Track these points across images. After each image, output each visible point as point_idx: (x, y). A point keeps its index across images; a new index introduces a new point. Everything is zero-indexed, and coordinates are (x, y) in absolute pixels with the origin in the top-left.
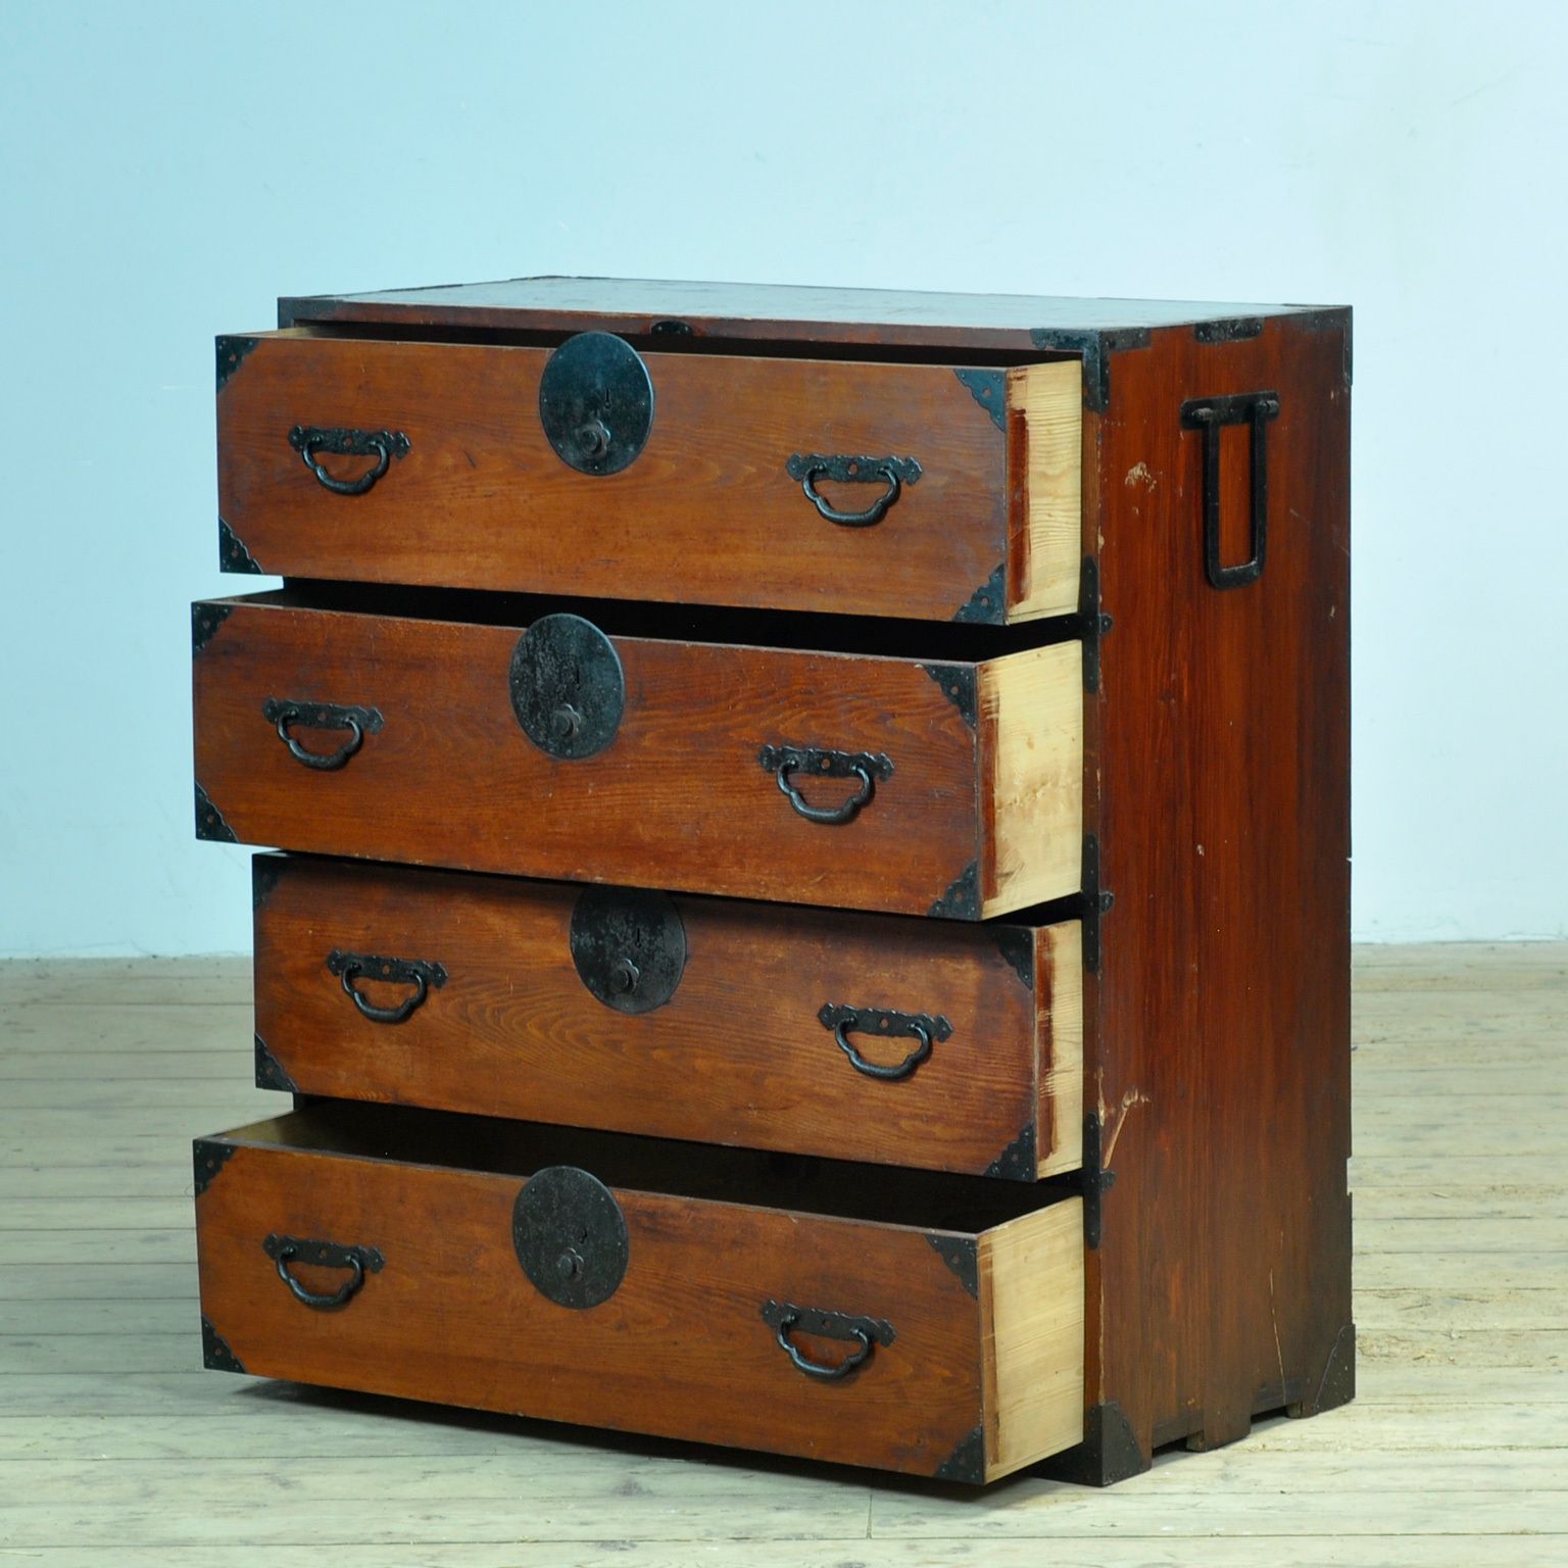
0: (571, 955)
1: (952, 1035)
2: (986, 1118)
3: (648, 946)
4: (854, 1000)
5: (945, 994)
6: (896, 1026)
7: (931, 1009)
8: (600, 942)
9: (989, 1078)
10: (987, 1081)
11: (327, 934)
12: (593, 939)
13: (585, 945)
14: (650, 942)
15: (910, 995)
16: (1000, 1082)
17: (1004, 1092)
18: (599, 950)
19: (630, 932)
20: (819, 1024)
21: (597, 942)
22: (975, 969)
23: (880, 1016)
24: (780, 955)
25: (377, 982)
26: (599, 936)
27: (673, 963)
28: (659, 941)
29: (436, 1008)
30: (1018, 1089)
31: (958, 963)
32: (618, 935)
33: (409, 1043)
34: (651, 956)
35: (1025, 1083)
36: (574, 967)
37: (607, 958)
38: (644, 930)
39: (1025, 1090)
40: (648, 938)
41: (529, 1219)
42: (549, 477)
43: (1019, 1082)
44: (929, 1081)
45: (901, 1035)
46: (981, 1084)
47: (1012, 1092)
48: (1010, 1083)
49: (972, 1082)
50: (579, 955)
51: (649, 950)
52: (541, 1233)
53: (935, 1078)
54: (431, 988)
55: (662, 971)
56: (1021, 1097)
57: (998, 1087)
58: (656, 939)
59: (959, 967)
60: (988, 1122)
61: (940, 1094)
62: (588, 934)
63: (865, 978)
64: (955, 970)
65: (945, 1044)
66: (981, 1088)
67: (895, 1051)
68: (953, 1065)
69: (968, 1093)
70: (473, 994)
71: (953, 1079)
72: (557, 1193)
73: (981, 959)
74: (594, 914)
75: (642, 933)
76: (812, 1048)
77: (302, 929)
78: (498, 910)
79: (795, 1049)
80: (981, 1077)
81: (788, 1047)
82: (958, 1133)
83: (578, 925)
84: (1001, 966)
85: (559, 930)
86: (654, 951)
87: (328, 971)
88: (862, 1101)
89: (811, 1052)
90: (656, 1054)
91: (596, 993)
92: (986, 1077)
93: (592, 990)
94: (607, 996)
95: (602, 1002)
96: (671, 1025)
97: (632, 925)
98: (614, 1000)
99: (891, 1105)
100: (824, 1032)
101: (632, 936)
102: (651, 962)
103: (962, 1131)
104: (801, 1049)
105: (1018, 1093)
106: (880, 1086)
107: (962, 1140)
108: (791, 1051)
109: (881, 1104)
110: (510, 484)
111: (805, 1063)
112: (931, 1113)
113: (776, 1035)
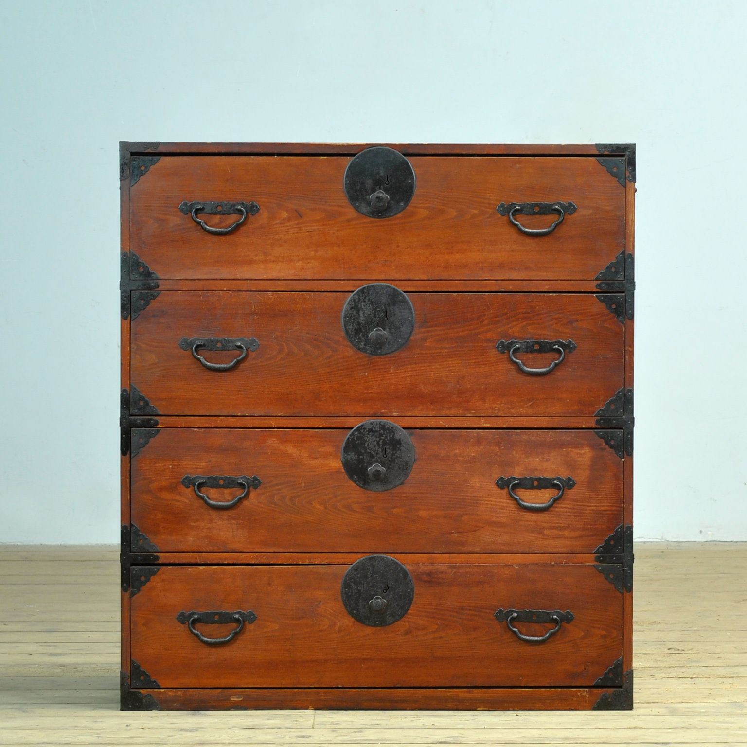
0: (341, 465)
1: (576, 485)
2: (596, 525)
3: (391, 456)
4: (518, 473)
5: (571, 465)
6: (543, 484)
7: (564, 474)
9: (598, 505)
10: (596, 506)
11: (182, 467)
12: (356, 455)
13: (351, 459)
14: (393, 454)
15: (551, 468)
16: (603, 506)
17: (606, 510)
18: (360, 461)
19: (380, 450)
20: (496, 487)
21: (359, 457)
22: (589, 452)
23: (533, 480)
24: (473, 455)
25: (215, 489)
26: (360, 454)
27: (406, 463)
28: (398, 453)
29: (254, 499)
30: (614, 508)
31: (580, 450)
32: (372, 452)
33: (234, 519)
34: (393, 461)
35: (618, 505)
36: (344, 471)
37: (365, 465)
38: (389, 449)
39: (618, 509)
40: (391, 452)
41: (352, 585)
42: (349, 220)
43: (614, 505)
44: (562, 509)
45: (545, 488)
46: (592, 508)
47: (611, 510)
48: (610, 506)
49: (587, 508)
50: (347, 465)
51: (391, 458)
52: (360, 590)
53: (565, 508)
54: (251, 489)
55: (400, 468)
56: (615, 512)
57: (602, 508)
58: (396, 453)
59: (579, 452)
60: (597, 526)
61: (568, 515)
62: (353, 453)
63: (524, 462)
65: (572, 490)
66: (593, 510)
67: (543, 497)
68: (576, 500)
69: (585, 513)
70: (279, 490)
71: (576, 507)
72: (370, 569)
73: (593, 447)
74: (357, 442)
75: (387, 450)
76: (491, 499)
77: (165, 465)
78: (295, 446)
79: (482, 501)
80: (593, 504)
81: (477, 500)
82: (578, 533)
83: (346, 450)
84: (605, 449)
85: (334, 453)
86: (395, 458)
87: (182, 486)
88: (521, 523)
89: (491, 501)
90: (395, 511)
91: (358, 483)
92: (595, 504)
93: (355, 482)
94: (364, 484)
95: (361, 487)
96: (405, 495)
97: (381, 446)
98: (369, 485)
99: (539, 523)
100: (499, 491)
101: (382, 451)
102: (393, 465)
103: (581, 532)
104: (485, 501)
105: (614, 510)
106: (533, 514)
107: (581, 537)
108: (479, 502)
109: (532, 523)
110: (324, 225)
111: (487, 507)
112: (562, 525)
113: (470, 495)
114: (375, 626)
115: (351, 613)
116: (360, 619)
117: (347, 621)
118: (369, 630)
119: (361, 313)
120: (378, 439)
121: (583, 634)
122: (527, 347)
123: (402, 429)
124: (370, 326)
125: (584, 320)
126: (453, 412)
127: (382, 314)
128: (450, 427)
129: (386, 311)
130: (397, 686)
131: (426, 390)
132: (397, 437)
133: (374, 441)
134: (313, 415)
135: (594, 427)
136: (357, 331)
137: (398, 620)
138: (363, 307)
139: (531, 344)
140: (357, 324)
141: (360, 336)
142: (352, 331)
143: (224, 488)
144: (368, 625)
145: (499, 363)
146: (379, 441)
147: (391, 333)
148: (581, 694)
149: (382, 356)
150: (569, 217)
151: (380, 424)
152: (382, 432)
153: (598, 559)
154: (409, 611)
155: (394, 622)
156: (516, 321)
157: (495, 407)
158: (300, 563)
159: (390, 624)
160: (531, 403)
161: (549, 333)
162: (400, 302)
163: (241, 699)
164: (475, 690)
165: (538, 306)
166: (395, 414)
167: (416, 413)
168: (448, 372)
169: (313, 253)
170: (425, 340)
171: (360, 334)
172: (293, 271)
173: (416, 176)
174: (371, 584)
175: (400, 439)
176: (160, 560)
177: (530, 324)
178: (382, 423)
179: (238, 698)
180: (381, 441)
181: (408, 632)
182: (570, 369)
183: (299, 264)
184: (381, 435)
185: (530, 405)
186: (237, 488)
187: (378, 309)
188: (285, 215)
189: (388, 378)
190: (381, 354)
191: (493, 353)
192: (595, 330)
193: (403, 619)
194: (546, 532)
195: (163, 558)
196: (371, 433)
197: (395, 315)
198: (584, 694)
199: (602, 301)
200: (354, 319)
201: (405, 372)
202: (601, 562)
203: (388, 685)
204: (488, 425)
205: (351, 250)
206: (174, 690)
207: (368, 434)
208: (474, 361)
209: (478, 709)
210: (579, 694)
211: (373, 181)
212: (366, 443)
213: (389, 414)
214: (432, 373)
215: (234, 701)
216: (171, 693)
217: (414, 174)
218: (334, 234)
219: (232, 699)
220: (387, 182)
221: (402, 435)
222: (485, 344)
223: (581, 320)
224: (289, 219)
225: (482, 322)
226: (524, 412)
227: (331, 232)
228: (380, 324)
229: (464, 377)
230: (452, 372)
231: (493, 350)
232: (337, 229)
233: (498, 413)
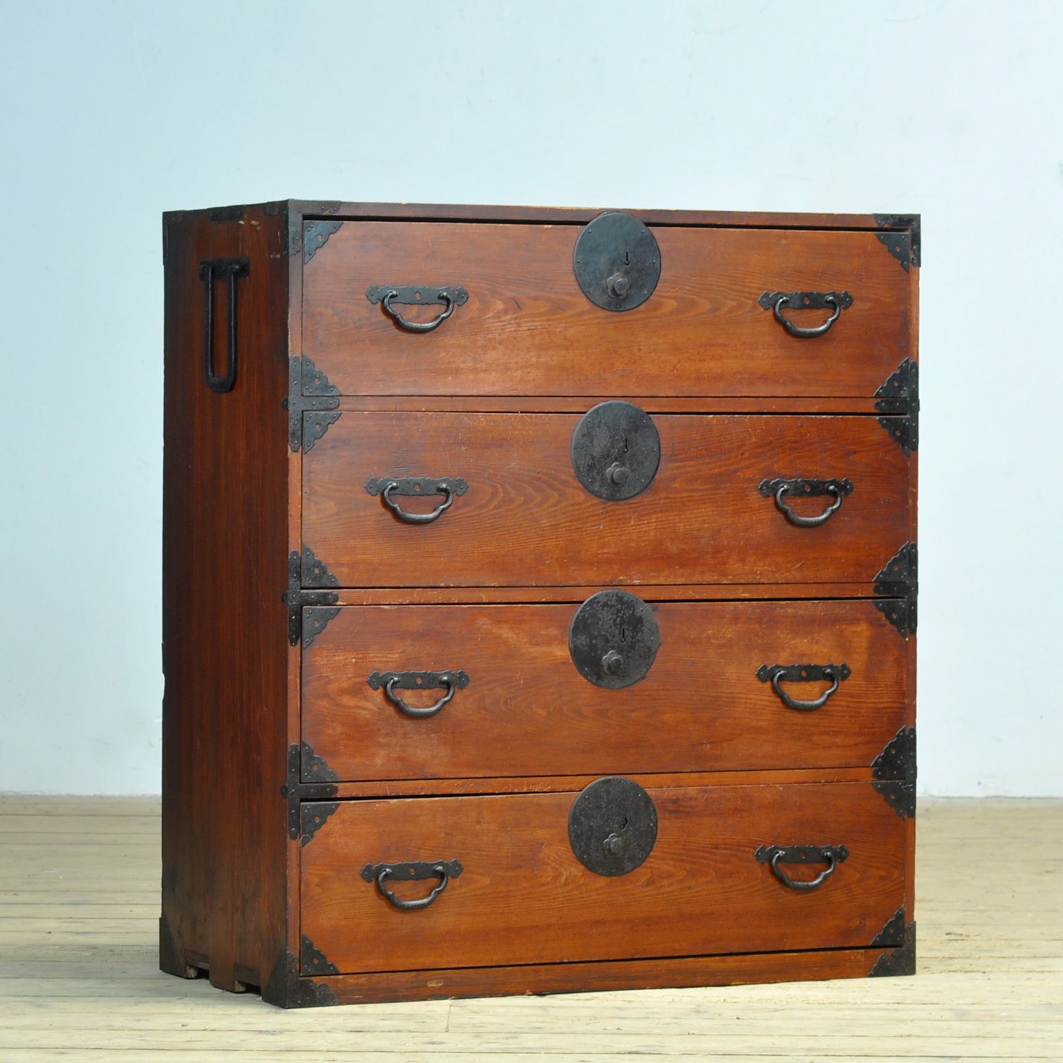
0: (569, 653)
1: (851, 675)
2: (874, 727)
3: (630, 640)
4: (784, 658)
5: (846, 648)
6: (813, 674)
7: (838, 660)
8: (594, 641)
9: (876, 701)
10: (874, 703)
11: (368, 660)
12: (588, 640)
13: (582, 645)
14: (633, 637)
15: (822, 652)
16: (883, 702)
17: (886, 708)
18: (593, 648)
19: (617, 632)
20: (757, 679)
21: (591, 641)
22: (867, 629)
23: (801, 668)
24: (729, 636)
25: (411, 691)
26: (592, 637)
27: (649, 649)
28: (639, 636)
29: (460, 704)
30: (895, 705)
31: (855, 627)
32: (608, 634)
33: (434, 732)
34: (632, 647)
35: (900, 701)
36: (572, 661)
37: (599, 652)
38: (628, 630)
39: (900, 705)
40: (631, 634)
41: (583, 818)
42: (580, 314)
43: (896, 700)
44: (836, 708)
45: (816, 679)
46: (870, 705)
47: (891, 708)
48: (891, 702)
49: (864, 705)
50: (575, 652)
51: (631, 643)
52: (592, 827)
53: (840, 705)
54: (458, 689)
55: (641, 657)
56: (897, 710)
57: (882, 705)
58: (637, 635)
59: (855, 629)
60: (875, 730)
61: (842, 716)
62: (584, 637)
63: (791, 644)
64: (855, 632)
65: (846, 682)
66: (871, 708)
67: (813, 691)
68: (851, 695)
69: (861, 712)
70: (491, 689)
71: (851, 704)
72: (605, 797)
73: (872, 622)
74: (589, 621)
75: (625, 631)
76: (751, 696)
77: (347, 659)
78: (512, 628)
79: (739, 698)
80: (870, 700)
81: (734, 698)
82: (854, 740)
83: (576, 631)
84: (885, 626)
85: (560, 637)
86: (635, 643)
87: (368, 687)
88: (787, 727)
89: (751, 699)
90: (633, 715)
91: (589, 678)
92: (873, 700)
93: (585, 676)
94: (598, 679)
95: (594, 684)
96: (646, 693)
97: (618, 626)
98: (603, 680)
99: (807, 727)
100: (759, 684)
101: (619, 634)
102: (632, 651)
103: (856, 738)
104: (742, 698)
105: (895, 708)
106: (799, 716)
107: (856, 745)
108: (736, 700)
109: (799, 728)
110: (549, 320)
111: (746, 708)
112: (835, 729)
113: (725, 691)
114: (610, 875)
115: (581, 860)
116: (592, 866)
117: (577, 870)
118: (602, 881)
119: (595, 442)
120: (615, 616)
121: (859, 876)
122: (796, 488)
123: (643, 602)
124: (607, 461)
125: (862, 451)
126: (708, 578)
127: (622, 443)
128: (701, 598)
129: (626, 440)
130: (636, 957)
131: (673, 548)
132: (638, 613)
133: (610, 620)
134: (534, 585)
135: (871, 596)
136: (591, 467)
137: (639, 866)
138: (598, 434)
139: (800, 484)
140: (590, 457)
141: (594, 473)
142: (584, 468)
143: (422, 688)
144: (602, 874)
145: (761, 511)
146: (615, 620)
147: (633, 471)
148: (855, 957)
149: (621, 502)
150: (846, 311)
151: (617, 596)
152: (619, 606)
153: (876, 775)
154: (652, 854)
155: (635, 868)
156: (783, 453)
157: (757, 570)
158: (516, 791)
159: (628, 872)
160: (798, 565)
161: (822, 469)
162: (645, 427)
163: (441, 984)
164: (729, 958)
165: (809, 432)
166: (636, 582)
167: (662, 581)
168: (700, 524)
169: (534, 359)
170: (674, 479)
172: (511, 384)
173: (663, 253)
174: (605, 818)
175: (641, 617)
176: (339, 792)
177: (799, 458)
178: (619, 595)
179: (437, 983)
180: (619, 619)
181: (650, 882)
182: (846, 519)
183: (518, 374)
184: (619, 611)
185: (799, 568)
186: (436, 689)
187: (617, 437)
188: (500, 306)
189: (627, 532)
190: (619, 499)
191: (755, 496)
192: (875, 465)
193: (644, 864)
194: (816, 739)
195: (343, 789)
196: (605, 609)
197: (637, 445)
198: (859, 956)
199: (884, 426)
200: (586, 451)
201: (648, 523)
202: (879, 778)
203: (625, 957)
204: (746, 595)
205: (582, 356)
206: (356, 976)
207: (602, 610)
208: (731, 508)
209: (733, 983)
210: (853, 957)
211: (610, 259)
212: (600, 623)
213: (629, 582)
214: (682, 524)
215: (431, 987)
216: (351, 980)
217: (662, 250)
218: (560, 332)
219: (430, 985)
220: (627, 262)
221: (643, 610)
222: (745, 485)
223: (859, 452)
224: (506, 312)
225: (742, 454)
226: (791, 576)
227: (558, 330)
228: (619, 458)
229: (719, 530)
230: (705, 523)
231: (756, 493)
232: (564, 325)
233: (760, 578)
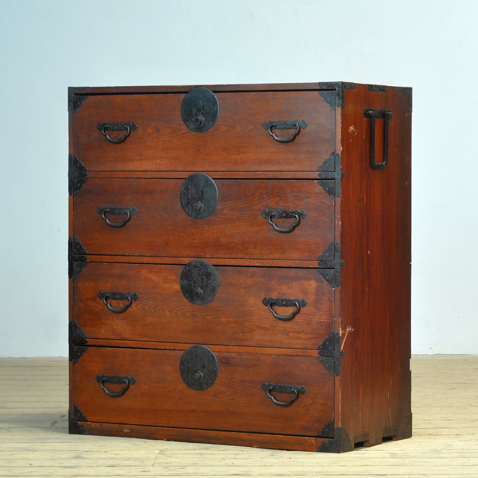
0: (180, 288)
1: (307, 305)
2: (318, 331)
3: (206, 283)
4: (274, 296)
5: (305, 292)
6: (288, 303)
7: (300, 297)
9: (319, 318)
10: (318, 319)
11: (98, 286)
12: (187, 282)
13: (185, 284)
14: (207, 282)
15: (293, 293)
16: (323, 319)
17: (323, 322)
18: (190, 285)
19: (200, 278)
20: (262, 304)
21: (189, 283)
22: (315, 283)
23: (283, 300)
24: (250, 283)
25: (115, 301)
26: (189, 281)
27: (214, 287)
28: (210, 281)
29: (135, 307)
30: (329, 321)
31: (309, 282)
32: (196, 280)
33: (125, 319)
34: (207, 286)
35: (331, 319)
36: (181, 291)
37: (192, 288)
38: (205, 278)
39: (331, 321)
40: (206, 280)
42: (184, 134)
43: (329, 318)
44: (299, 320)
45: (290, 306)
46: (316, 320)
47: (327, 322)
48: (327, 319)
49: (314, 320)
50: (182, 287)
52: (189, 367)
53: (301, 319)
54: (133, 301)
55: (211, 291)
57: (322, 320)
58: (208, 280)
60: (319, 332)
61: (303, 324)
62: (186, 280)
63: (278, 288)
64: (308, 284)
65: (304, 308)
67: (289, 311)
68: (307, 315)
69: (312, 323)
70: (147, 302)
71: (307, 319)
72: (195, 354)
73: (317, 280)
74: (188, 273)
75: (204, 279)
76: (260, 312)
77: (90, 285)
78: (156, 275)
79: (255, 313)
80: (316, 318)
81: (253, 312)
82: (309, 336)
83: (182, 278)
84: (323, 282)
85: (176, 280)
86: (208, 284)
87: (98, 298)
88: (277, 328)
89: (260, 313)
90: (208, 317)
91: (188, 299)
92: (318, 318)
93: (187, 298)
94: (192, 300)
95: (191, 302)
96: (213, 308)
97: (200, 276)
98: (194, 301)
99: (286, 328)
100: (264, 307)
101: (201, 280)
102: (207, 288)
103: (310, 335)
105: (329, 322)
106: (283, 323)
107: (310, 338)
108: (253, 314)
109: (282, 329)
110: (170, 137)
111: (258, 317)
112: (300, 330)
113: (248, 309)
114: (198, 390)
115: (184, 381)
116: (190, 385)
117: (182, 386)
118: (194, 392)
119: (190, 192)
120: (199, 272)
121: (311, 402)
122: (279, 215)
123: (212, 266)
124: (194, 200)
125: (311, 197)
126: (239, 255)
127: (201, 192)
128: (238, 265)
129: (203, 191)
130: (210, 429)
131: (224, 240)
132: (209, 271)
133: (197, 273)
134: (165, 256)
135: (317, 267)
136: (188, 203)
137: (210, 387)
138: (190, 188)
139: (281, 213)
140: (187, 199)
141: (189, 206)
142: (185, 203)
143: (119, 300)
144: (194, 389)
145: (264, 225)
146: (199, 273)
147: (205, 205)
148: (311, 441)
149: (201, 220)
150: (303, 130)
151: (200, 262)
152: (201, 267)
153: (319, 353)
154: (215, 382)
155: (208, 388)
156: (273, 198)
157: (262, 253)
158: (159, 348)
159: (205, 389)
161: (291, 206)
162: (210, 185)
163: (129, 431)
164: (252, 434)
165: (285, 188)
166: (208, 256)
167: (219, 256)
168: (236, 230)
169: (165, 154)
170: (223, 209)
171: (188, 206)
172: (155, 166)
173: (219, 105)
174: (195, 363)
175: (210, 272)
176: (88, 343)
177: (281, 200)
178: (201, 262)
179: (127, 430)
180: (200, 273)
181: (215, 395)
182: (303, 229)
183: (158, 161)
184: (200, 269)
185: (281, 252)
186: (125, 301)
187: (199, 190)
188: (151, 131)
189: (203, 233)
190: (200, 218)
191: (261, 218)
192: (317, 204)
193: (212, 386)
194: (291, 334)
195: (90, 341)
196: (195, 268)
197: (207, 193)
198: (313, 441)
199: (321, 185)
200: (186, 196)
201: (213, 229)
202: (322, 355)
203: (205, 428)
204: (258, 264)
205: (185, 153)
206: (95, 423)
207: (194, 268)
208: (250, 223)
209: (254, 446)
210: (309, 441)
211: (196, 108)
212: (193, 274)
213: (205, 256)
214: (227, 230)
215: (125, 432)
216: (93, 425)
217: (218, 104)
218: (176, 142)
219: (124, 431)
220: (204, 110)
221: (212, 269)
222: (256, 213)
223: (309, 197)
224: (153, 133)
225: (254, 198)
226: (278, 256)
227: (174, 141)
228: (199, 199)
229: (245, 233)
230: (238, 230)
231: (260, 216)
232: (177, 139)
233: (263, 257)
